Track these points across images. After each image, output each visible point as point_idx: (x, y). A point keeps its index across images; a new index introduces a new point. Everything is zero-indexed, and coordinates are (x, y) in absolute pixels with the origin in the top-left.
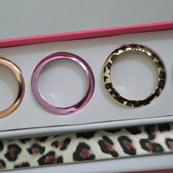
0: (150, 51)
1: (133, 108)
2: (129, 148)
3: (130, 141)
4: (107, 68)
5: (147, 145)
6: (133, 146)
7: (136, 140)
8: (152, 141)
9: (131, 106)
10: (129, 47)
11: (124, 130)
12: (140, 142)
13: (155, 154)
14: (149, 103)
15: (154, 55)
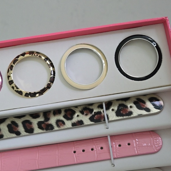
0: (44, 55)
1: (30, 98)
2: (29, 129)
3: (31, 123)
4: (10, 70)
5: (43, 125)
6: (32, 127)
7: (35, 122)
8: (47, 123)
9: (28, 97)
10: (27, 54)
11: (28, 116)
12: (37, 124)
13: (47, 131)
14: (43, 94)
15: (47, 59)
